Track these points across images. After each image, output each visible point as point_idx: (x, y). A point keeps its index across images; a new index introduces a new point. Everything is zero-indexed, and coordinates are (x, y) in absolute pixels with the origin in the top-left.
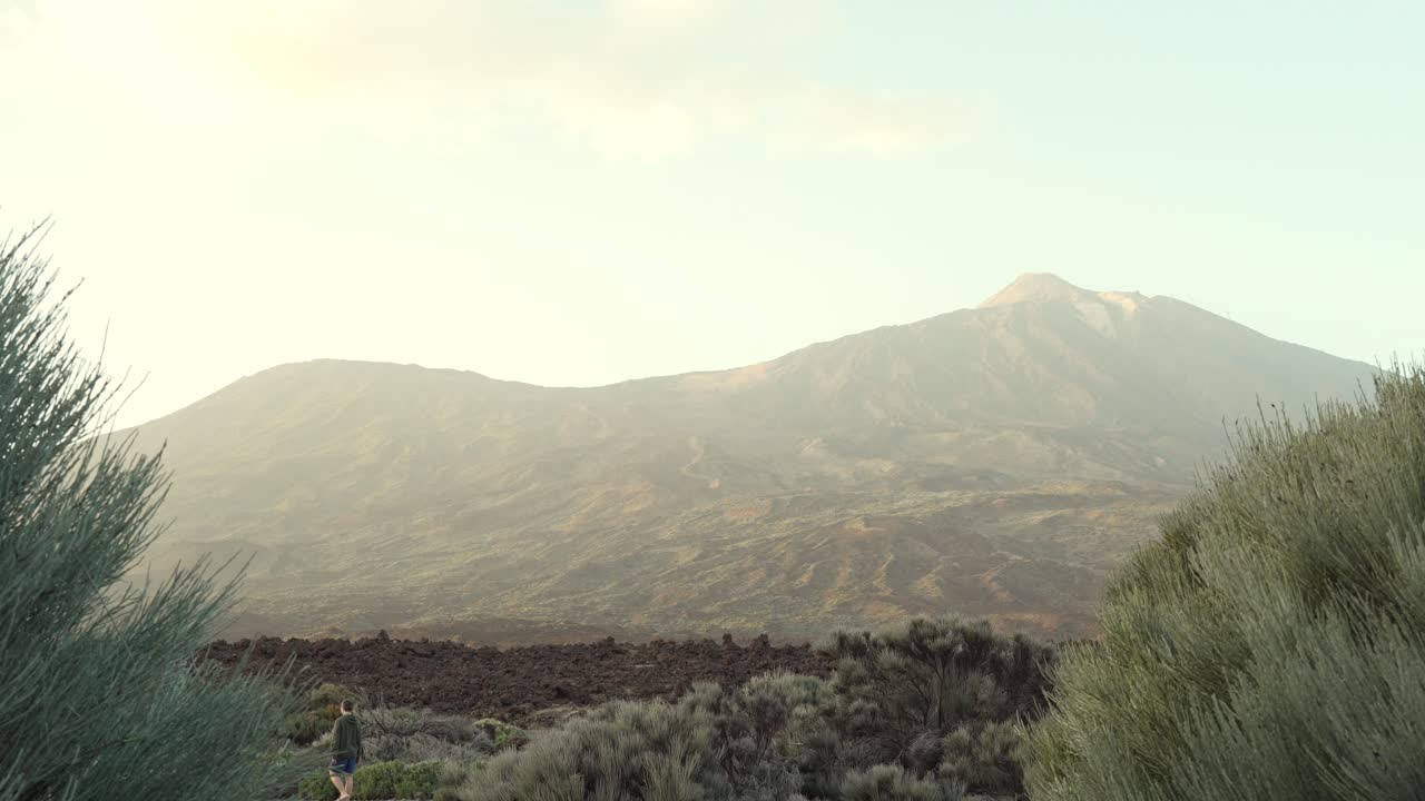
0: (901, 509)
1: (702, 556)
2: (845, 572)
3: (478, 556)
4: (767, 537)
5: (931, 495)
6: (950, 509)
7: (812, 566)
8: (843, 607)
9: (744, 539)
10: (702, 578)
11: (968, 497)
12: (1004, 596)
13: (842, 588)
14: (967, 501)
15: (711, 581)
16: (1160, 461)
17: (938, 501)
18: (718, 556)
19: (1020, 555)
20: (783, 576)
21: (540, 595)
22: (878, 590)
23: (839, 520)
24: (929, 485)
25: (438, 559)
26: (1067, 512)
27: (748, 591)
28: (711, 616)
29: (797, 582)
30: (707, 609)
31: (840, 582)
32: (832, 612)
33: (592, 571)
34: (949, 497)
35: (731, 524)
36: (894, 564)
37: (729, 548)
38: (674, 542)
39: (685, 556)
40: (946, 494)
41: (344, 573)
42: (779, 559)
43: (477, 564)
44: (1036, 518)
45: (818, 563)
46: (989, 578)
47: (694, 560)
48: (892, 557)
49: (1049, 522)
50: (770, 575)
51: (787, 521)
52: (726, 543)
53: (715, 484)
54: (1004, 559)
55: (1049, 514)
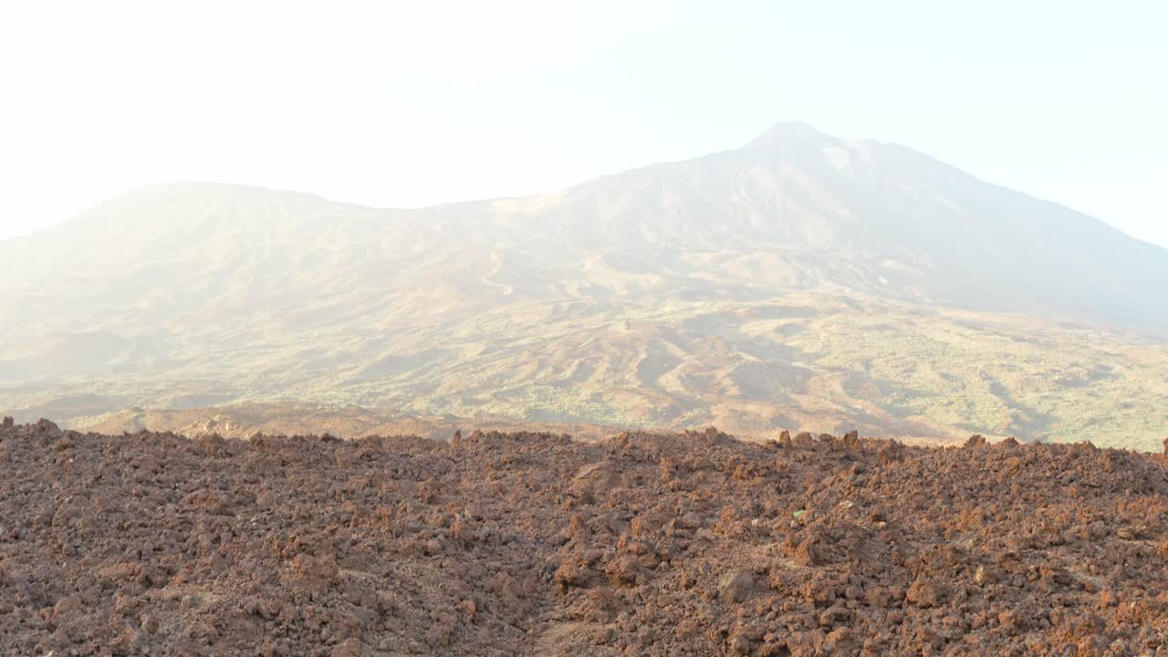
0: (660, 315)
1: (485, 352)
2: (601, 369)
3: (305, 348)
4: (544, 336)
5: (686, 304)
6: (700, 316)
7: (576, 362)
8: (597, 397)
9: (525, 337)
10: (483, 370)
11: (717, 307)
12: (734, 391)
13: (598, 381)
14: (715, 310)
15: (490, 372)
16: (883, 281)
17: (692, 309)
18: (500, 352)
19: (753, 355)
20: (550, 369)
21: (345, 382)
22: (628, 382)
23: (606, 323)
24: (687, 296)
25: (270, 350)
26: (799, 321)
27: (520, 381)
28: (483, 402)
29: (562, 375)
30: (480, 397)
31: (598, 374)
32: (587, 401)
33: (394, 363)
34: (701, 307)
35: (519, 324)
36: (645, 360)
37: (510, 345)
38: (466, 340)
39: (472, 352)
40: (699, 304)
41: (188, 362)
42: (550, 355)
43: (302, 354)
44: (772, 324)
45: (582, 359)
46: (723, 374)
47: (481, 354)
48: (643, 356)
49: (782, 330)
50: (541, 366)
51: (563, 323)
52: (510, 340)
53: (509, 290)
54: (739, 358)
55: (782, 322)
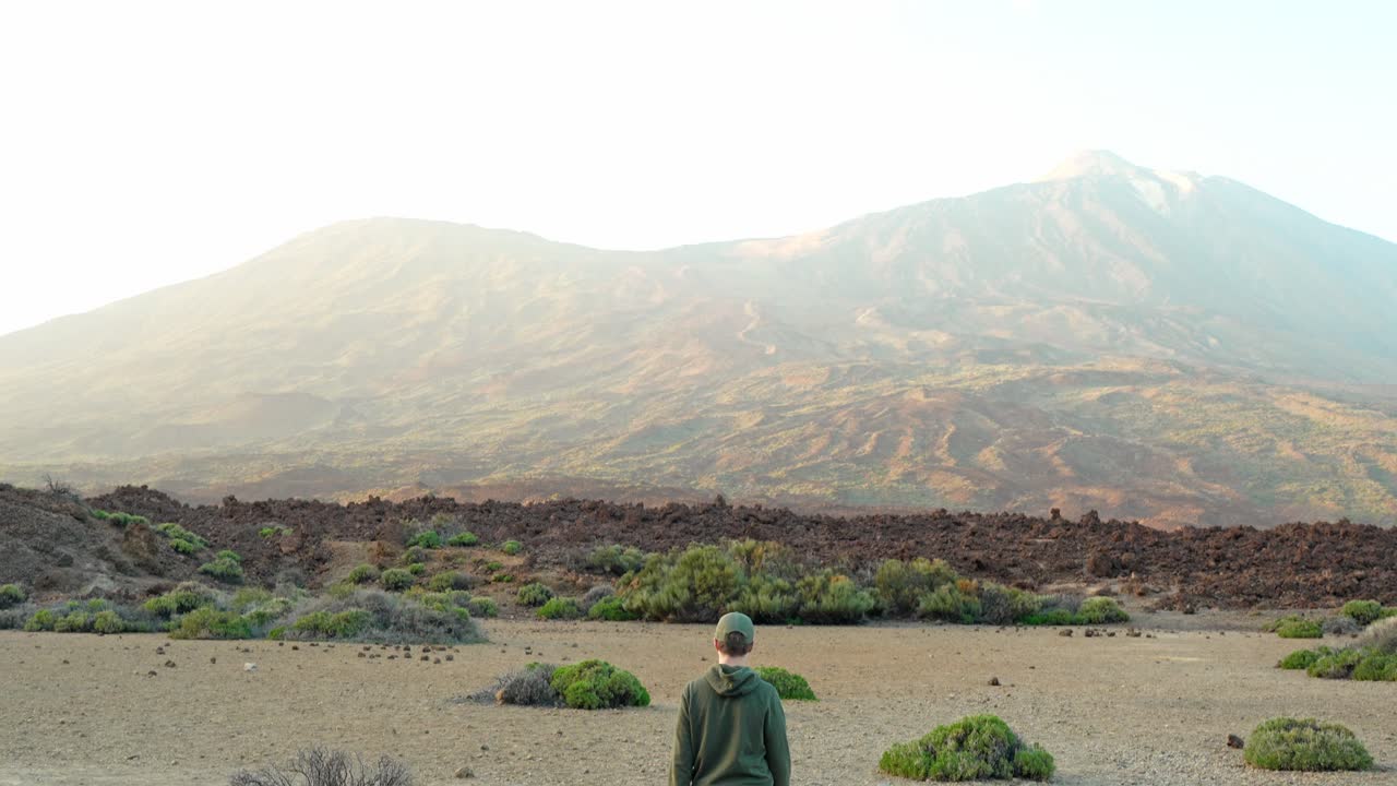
0: (959, 381)
1: (763, 422)
2: (906, 443)
3: (538, 415)
4: (827, 404)
5: (986, 368)
6: (1008, 382)
7: (874, 435)
8: (908, 477)
9: (804, 406)
10: (765, 443)
11: (1025, 371)
12: (1066, 471)
13: (904, 458)
14: (1024, 375)
15: (774, 447)
16: (1213, 341)
17: (995, 374)
18: (779, 422)
19: (1080, 430)
20: (845, 444)
21: (604, 455)
22: (940, 460)
23: (898, 390)
24: (984, 357)
25: (499, 416)
26: (1125, 389)
27: (813, 457)
28: (778, 481)
29: (860, 450)
30: (773, 475)
31: (903, 451)
32: (898, 481)
33: (654, 433)
34: (1006, 371)
35: (789, 390)
36: (954, 434)
37: (790, 414)
38: (736, 406)
39: (747, 421)
40: (1001, 368)
41: (406, 427)
42: (841, 426)
43: (539, 422)
44: (1093, 394)
45: (881, 432)
46: (1050, 452)
47: (757, 425)
48: (952, 429)
49: (1105, 399)
50: (834, 440)
51: (846, 390)
52: (787, 409)
53: (771, 350)
54: (1065, 434)
55: (1106, 390)
